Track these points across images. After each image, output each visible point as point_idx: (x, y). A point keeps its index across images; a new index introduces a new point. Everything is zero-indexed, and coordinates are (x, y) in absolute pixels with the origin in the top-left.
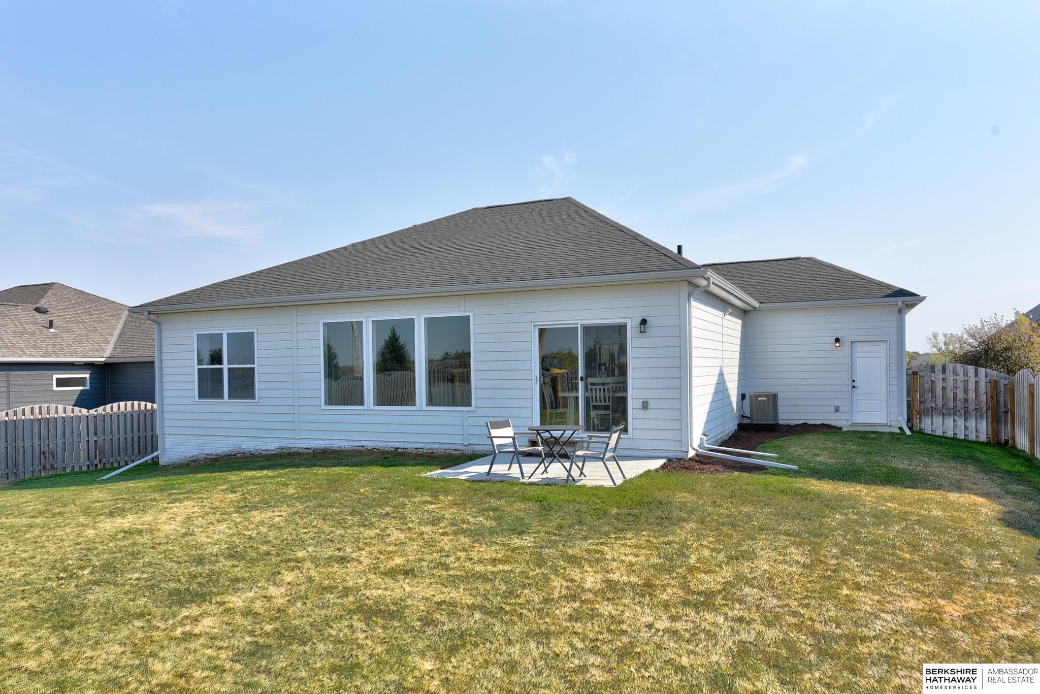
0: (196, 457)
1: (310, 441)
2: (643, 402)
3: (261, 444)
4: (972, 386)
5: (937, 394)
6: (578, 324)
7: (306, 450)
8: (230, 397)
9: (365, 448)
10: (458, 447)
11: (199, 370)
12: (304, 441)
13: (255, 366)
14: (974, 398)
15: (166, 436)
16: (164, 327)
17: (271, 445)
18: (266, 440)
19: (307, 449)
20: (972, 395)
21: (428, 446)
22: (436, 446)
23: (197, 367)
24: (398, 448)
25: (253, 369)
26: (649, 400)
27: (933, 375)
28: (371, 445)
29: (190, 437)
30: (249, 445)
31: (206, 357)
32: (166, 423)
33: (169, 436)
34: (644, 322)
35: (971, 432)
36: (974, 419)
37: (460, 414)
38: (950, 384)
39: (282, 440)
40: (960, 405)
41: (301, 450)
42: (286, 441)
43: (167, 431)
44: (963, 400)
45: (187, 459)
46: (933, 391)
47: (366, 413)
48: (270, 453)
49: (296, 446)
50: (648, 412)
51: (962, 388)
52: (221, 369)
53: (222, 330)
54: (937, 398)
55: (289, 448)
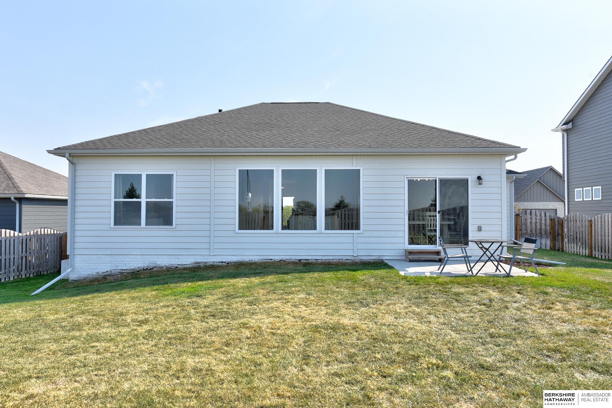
0: (109, 272)
1: (224, 257)
2: (479, 227)
3: (176, 260)
4: (543, 222)
5: (528, 226)
6: (436, 178)
7: (221, 264)
8: (147, 224)
9: (273, 260)
10: (348, 258)
11: (115, 202)
12: (218, 257)
13: (174, 200)
14: (544, 228)
15: (76, 256)
16: (79, 167)
17: (188, 260)
18: (181, 257)
19: (222, 262)
20: (543, 227)
21: (325, 258)
22: (331, 258)
23: (113, 200)
24: (301, 260)
25: (171, 203)
26: (482, 226)
27: (526, 216)
28: (278, 258)
29: (104, 256)
30: (164, 261)
31: (123, 193)
32: (77, 245)
33: (79, 256)
34: (479, 178)
35: (543, 245)
36: (544, 239)
37: (351, 235)
38: (534, 220)
39: (198, 257)
40: (538, 231)
41: (215, 264)
42: (200, 257)
43: (77, 252)
44: (539, 229)
45: (100, 274)
46: (526, 225)
47: (274, 235)
48: (186, 266)
49: (211, 260)
50: (481, 232)
51: (539, 223)
52: (140, 202)
53: (140, 171)
54: (528, 228)
55: (205, 263)
